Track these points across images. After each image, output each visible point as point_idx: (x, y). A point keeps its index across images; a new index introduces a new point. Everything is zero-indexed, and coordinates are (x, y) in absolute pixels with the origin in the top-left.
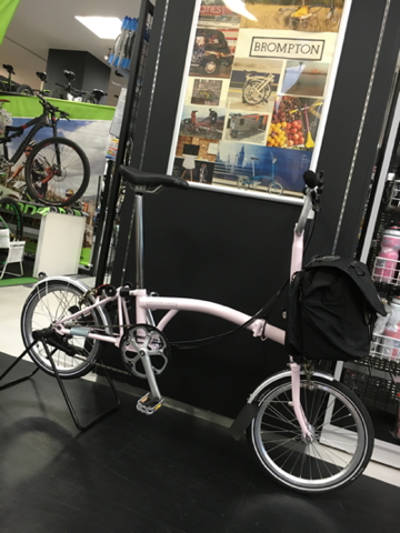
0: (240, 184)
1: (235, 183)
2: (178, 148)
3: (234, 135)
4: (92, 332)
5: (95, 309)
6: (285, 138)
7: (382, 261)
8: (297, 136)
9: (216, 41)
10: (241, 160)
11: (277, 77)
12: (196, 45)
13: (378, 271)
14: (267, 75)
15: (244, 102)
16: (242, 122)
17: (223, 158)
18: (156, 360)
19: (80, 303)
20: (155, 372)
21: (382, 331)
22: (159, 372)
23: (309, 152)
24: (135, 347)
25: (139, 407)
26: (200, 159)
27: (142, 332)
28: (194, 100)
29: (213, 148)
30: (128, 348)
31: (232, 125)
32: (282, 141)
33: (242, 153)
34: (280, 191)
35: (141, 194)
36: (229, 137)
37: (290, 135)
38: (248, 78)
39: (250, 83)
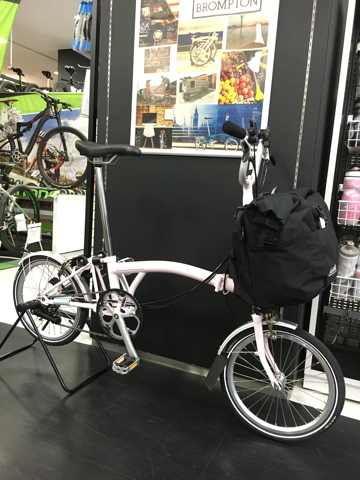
0: (198, 145)
1: (192, 145)
2: (137, 118)
3: (188, 98)
4: (73, 301)
5: (73, 278)
6: (235, 94)
7: (345, 204)
8: (246, 90)
9: (160, 9)
10: (196, 121)
11: (220, 34)
12: (142, 17)
13: (343, 215)
14: (211, 34)
15: (193, 64)
16: (193, 84)
17: (180, 122)
18: (129, 322)
19: (59, 275)
20: (130, 333)
21: (352, 274)
22: (134, 332)
23: (260, 104)
24: (110, 311)
25: (115, 368)
26: (159, 126)
27: (115, 296)
28: (147, 70)
29: (169, 114)
30: (105, 313)
31: (184, 89)
32: (233, 97)
33: (196, 114)
34: (236, 147)
35: (100, 166)
36: (183, 100)
37: (239, 90)
38: (194, 40)
39: (196, 44)
